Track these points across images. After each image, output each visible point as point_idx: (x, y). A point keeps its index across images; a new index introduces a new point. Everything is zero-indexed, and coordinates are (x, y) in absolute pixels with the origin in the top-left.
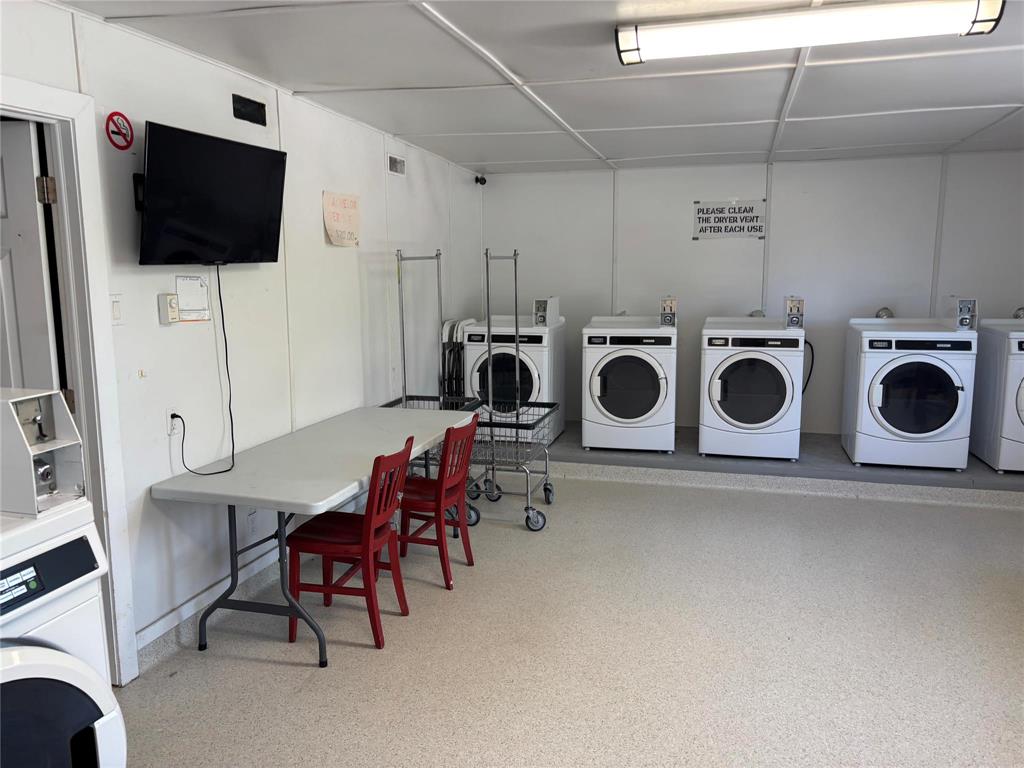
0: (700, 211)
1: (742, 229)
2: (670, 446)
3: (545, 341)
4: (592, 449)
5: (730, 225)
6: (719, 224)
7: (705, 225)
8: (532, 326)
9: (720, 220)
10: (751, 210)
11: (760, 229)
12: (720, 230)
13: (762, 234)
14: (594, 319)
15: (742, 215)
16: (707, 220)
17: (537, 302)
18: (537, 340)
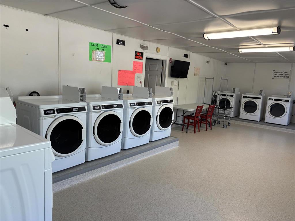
0: (275, 72)
1: (284, 77)
2: (259, 120)
3: (234, 96)
4: (241, 119)
5: (281, 76)
6: (279, 76)
7: (275, 75)
8: (231, 93)
9: (279, 75)
10: (287, 73)
11: (289, 77)
12: (279, 77)
13: (289, 78)
14: (246, 93)
15: (285, 74)
16: (276, 74)
17: (233, 89)
18: (232, 96)
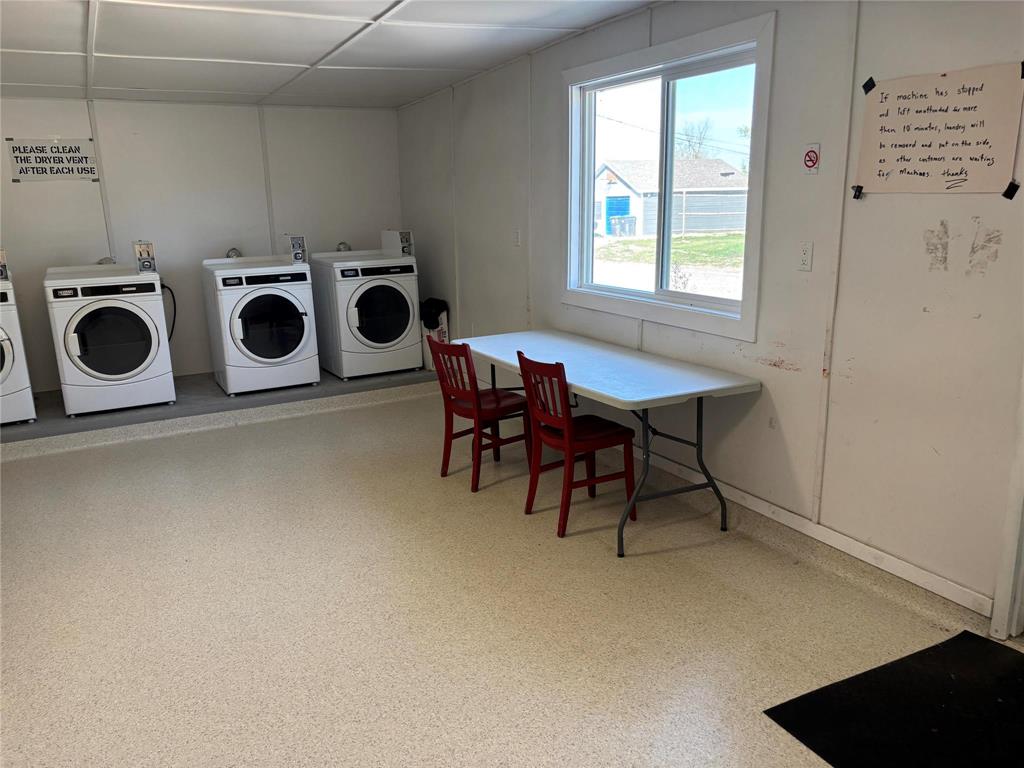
0: (15, 149)
1: (71, 171)
2: (30, 414)
5: (56, 166)
6: (41, 165)
7: (24, 165)
9: (43, 160)
10: (78, 149)
11: (91, 171)
12: (44, 171)
13: (95, 177)
15: (69, 155)
16: (26, 160)
